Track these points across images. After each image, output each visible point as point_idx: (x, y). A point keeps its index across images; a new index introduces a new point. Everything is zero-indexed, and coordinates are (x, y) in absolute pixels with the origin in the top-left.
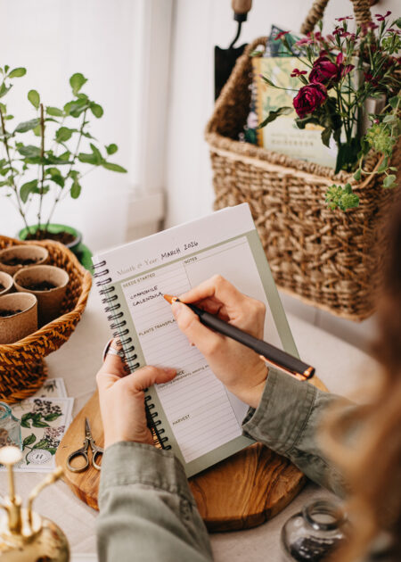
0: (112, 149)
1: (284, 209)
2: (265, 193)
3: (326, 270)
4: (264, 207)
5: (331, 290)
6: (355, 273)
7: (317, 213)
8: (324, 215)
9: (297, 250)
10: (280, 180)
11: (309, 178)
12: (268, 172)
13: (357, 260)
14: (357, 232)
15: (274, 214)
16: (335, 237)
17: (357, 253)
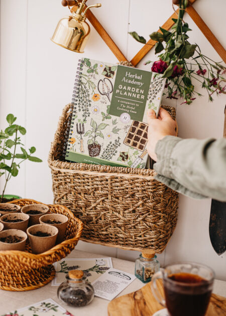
0: (33, 150)
1: (109, 197)
2: (96, 189)
3: (140, 227)
4: (96, 198)
5: (142, 238)
6: (158, 225)
7: (133, 195)
8: (137, 195)
9: (120, 219)
10: (107, 180)
11: (127, 176)
12: (98, 177)
13: (158, 218)
14: (158, 202)
15: (103, 201)
16: (145, 207)
17: (159, 214)
